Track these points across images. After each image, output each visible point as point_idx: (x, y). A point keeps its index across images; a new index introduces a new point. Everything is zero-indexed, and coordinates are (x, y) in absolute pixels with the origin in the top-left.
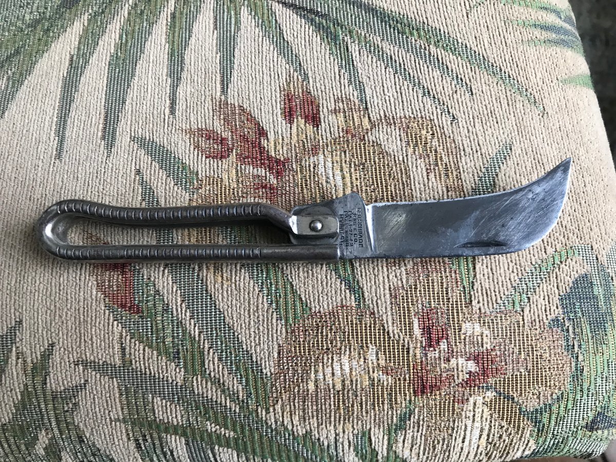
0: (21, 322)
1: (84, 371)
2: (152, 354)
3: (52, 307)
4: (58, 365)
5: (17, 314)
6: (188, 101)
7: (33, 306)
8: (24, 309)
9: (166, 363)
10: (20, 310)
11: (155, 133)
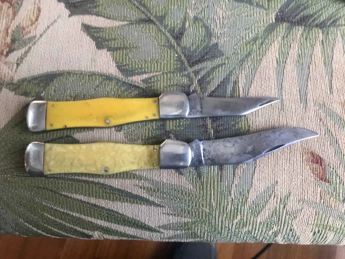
0: (277, 182)
1: (302, 204)
2: (334, 200)
3: (291, 177)
4: (292, 201)
5: (275, 179)
6: (338, 88)
7: (283, 176)
8: (278, 177)
9: (338, 204)
10: (277, 178)
11: (325, 103)
